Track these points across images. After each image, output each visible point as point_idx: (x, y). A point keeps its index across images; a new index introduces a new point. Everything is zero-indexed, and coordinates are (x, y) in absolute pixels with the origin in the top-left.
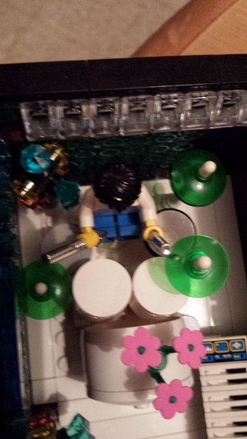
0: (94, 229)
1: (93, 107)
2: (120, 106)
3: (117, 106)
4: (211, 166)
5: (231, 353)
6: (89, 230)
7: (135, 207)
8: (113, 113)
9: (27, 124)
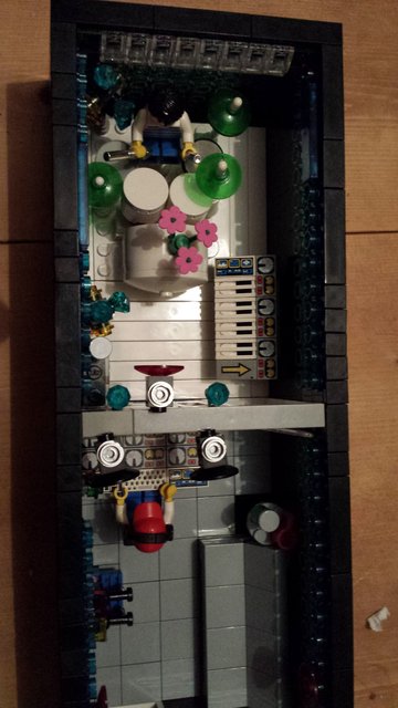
0: (143, 144)
1: (155, 40)
2: (175, 43)
3: (172, 42)
4: (238, 101)
5: (241, 268)
6: (139, 143)
7: (177, 129)
8: (169, 48)
9: (103, 48)
